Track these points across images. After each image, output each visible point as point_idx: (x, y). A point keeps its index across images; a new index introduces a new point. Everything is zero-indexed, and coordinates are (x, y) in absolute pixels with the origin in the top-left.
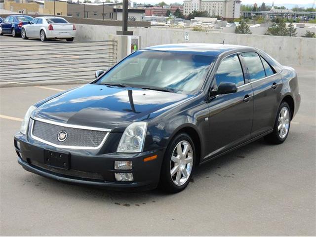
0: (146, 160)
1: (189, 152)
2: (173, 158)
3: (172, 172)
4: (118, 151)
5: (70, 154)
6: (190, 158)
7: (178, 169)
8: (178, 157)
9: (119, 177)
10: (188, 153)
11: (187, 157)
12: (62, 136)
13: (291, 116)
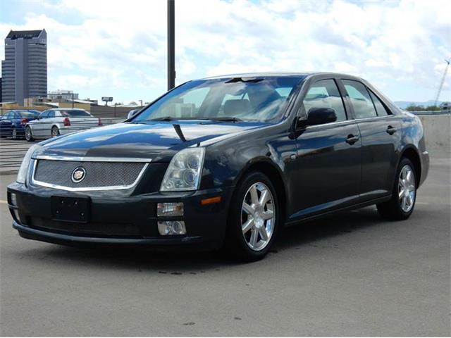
0: (205, 202)
1: (268, 202)
2: (245, 206)
3: (245, 228)
4: (162, 189)
5: (89, 199)
6: (271, 211)
7: (253, 225)
8: (253, 206)
9: (164, 229)
10: (267, 205)
11: (266, 209)
12: (79, 174)
13: (417, 180)
